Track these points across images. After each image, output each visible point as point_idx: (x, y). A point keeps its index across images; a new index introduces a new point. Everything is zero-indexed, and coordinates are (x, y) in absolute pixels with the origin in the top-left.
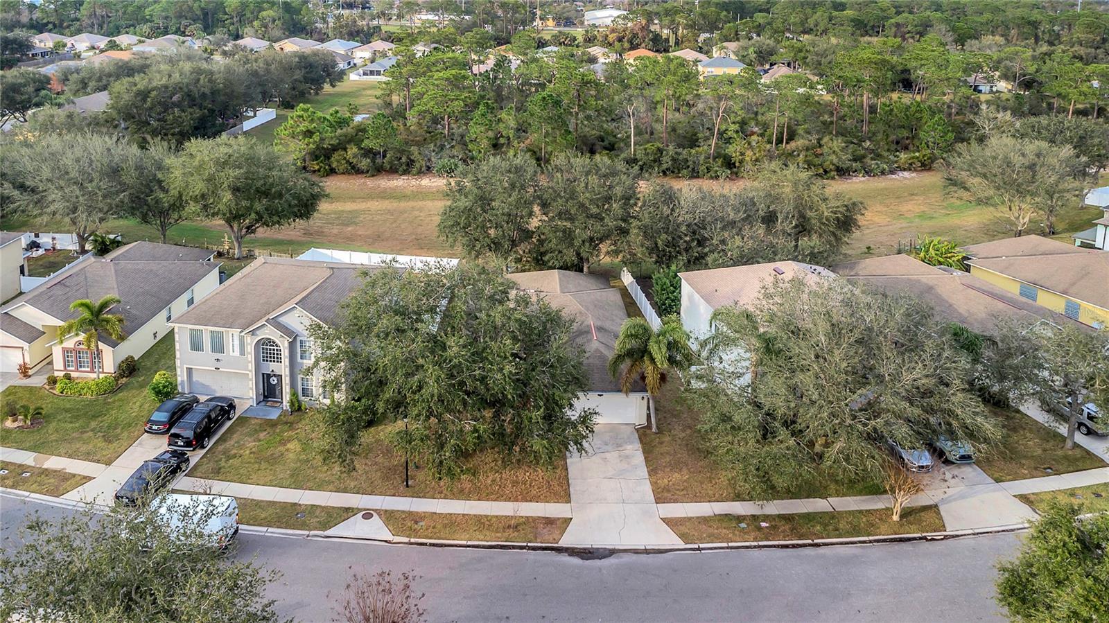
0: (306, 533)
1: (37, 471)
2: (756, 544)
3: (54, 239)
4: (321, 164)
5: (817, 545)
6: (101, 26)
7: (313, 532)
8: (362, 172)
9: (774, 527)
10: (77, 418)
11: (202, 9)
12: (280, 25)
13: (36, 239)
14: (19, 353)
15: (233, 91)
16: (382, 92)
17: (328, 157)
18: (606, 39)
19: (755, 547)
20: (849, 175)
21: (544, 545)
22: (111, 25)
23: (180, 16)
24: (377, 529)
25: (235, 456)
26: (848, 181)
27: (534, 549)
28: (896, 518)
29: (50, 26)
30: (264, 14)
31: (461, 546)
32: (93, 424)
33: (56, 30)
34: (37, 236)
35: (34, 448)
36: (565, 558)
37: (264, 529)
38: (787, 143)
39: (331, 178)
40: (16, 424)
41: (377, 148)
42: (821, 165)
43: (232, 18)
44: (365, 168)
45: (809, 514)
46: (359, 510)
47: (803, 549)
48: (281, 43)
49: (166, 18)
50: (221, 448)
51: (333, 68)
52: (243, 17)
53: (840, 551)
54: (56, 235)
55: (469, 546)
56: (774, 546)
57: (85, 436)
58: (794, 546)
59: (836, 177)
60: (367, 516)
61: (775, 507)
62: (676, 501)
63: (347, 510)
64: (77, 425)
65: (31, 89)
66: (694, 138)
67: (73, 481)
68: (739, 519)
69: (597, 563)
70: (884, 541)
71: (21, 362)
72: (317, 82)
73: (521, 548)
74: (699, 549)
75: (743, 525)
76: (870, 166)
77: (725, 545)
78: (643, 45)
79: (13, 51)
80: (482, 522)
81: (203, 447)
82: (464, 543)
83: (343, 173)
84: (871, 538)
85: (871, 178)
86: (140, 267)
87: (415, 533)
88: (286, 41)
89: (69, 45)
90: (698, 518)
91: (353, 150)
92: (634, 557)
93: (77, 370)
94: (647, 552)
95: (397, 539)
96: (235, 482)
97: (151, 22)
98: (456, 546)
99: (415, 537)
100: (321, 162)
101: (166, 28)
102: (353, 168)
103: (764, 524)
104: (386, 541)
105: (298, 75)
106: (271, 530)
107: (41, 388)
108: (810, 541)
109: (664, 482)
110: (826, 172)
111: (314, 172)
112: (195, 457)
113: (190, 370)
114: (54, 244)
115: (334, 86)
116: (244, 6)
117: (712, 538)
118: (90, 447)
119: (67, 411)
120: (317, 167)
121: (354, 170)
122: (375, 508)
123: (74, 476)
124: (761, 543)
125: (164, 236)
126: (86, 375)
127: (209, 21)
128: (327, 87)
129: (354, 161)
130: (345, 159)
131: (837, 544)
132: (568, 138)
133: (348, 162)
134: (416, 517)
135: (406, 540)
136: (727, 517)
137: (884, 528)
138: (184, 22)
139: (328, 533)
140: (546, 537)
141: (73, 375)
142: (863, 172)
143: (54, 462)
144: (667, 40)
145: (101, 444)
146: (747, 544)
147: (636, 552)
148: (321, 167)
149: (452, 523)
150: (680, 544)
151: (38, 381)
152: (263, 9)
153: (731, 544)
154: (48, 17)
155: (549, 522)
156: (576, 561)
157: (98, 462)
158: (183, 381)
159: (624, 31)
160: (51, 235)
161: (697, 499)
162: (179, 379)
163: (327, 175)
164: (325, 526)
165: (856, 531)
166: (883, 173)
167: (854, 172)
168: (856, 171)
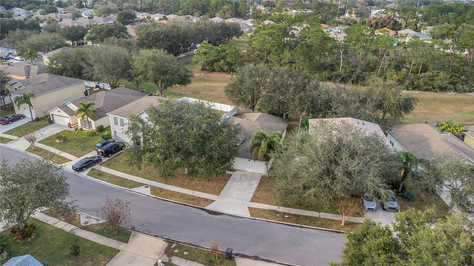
0: (125, 188)
1: (58, 156)
2: (278, 222)
3: (104, 85)
4: (210, 67)
5: (302, 227)
6: (165, 11)
7: (127, 189)
8: (225, 72)
9: (289, 218)
10: (78, 142)
11: (202, 5)
12: (231, 12)
13: (98, 85)
14: (68, 119)
15: (187, 36)
16: (249, 40)
17: (213, 64)
18: (370, 23)
19: (277, 223)
20: (446, 91)
21: (199, 207)
22: (169, 10)
23: (194, 7)
24: (147, 192)
25: (117, 161)
26: (445, 93)
27: (195, 207)
28: (342, 224)
29: (147, 10)
30: (224, 7)
31: (171, 202)
32: (81, 145)
33: (149, 12)
34: (99, 83)
35: (60, 149)
36: (204, 213)
37: (112, 185)
38: (420, 73)
39: (213, 73)
40: (59, 141)
41: (231, 62)
42: (432, 85)
43: (213, 9)
44: (226, 70)
45: (307, 216)
46: (145, 184)
47: (295, 227)
48: (228, 20)
49: (188, 8)
50: (115, 158)
51: (239, 30)
52: (217, 8)
53: (311, 231)
54: (104, 84)
55: (174, 202)
56: (285, 224)
57: (77, 148)
58: (293, 226)
59: (438, 91)
60: (147, 187)
61: (296, 211)
62: (258, 202)
63: (141, 184)
64: (77, 144)
65: (117, 31)
66: (375, 67)
67: (66, 161)
68: (278, 212)
69: (214, 216)
70: (332, 231)
71: (69, 122)
72: (230, 35)
73: (191, 206)
74: (254, 219)
75: (278, 215)
76: (459, 87)
77: (266, 220)
78: (388, 26)
79: (129, 19)
80: (182, 196)
81: (109, 157)
82: (173, 201)
83: (218, 71)
84: (327, 229)
85: (458, 94)
86: (115, 95)
87: (158, 195)
88: (230, 19)
89: (152, 18)
90: (262, 209)
91: (222, 62)
92: (229, 217)
93: (85, 128)
94: (235, 216)
95: (151, 196)
96: (112, 169)
97: (183, 9)
98: (169, 201)
100: (210, 66)
101: (188, 12)
102: (222, 69)
103: (286, 216)
104: (148, 196)
105: (219, 31)
106: (114, 185)
107: (72, 132)
108: (300, 225)
109: (258, 195)
110: (434, 88)
111: (208, 70)
112: (104, 160)
113: (115, 132)
114: (104, 87)
115: (239, 38)
116: (217, 3)
117: (262, 217)
118: (77, 151)
119: (76, 140)
120: (208, 68)
121: (222, 71)
122: (151, 185)
123: (67, 159)
124: (280, 222)
125: (138, 88)
126: (86, 129)
127: (204, 10)
128: (234, 38)
129: (222, 66)
130: (219, 65)
131: (311, 228)
132: (311, 63)
133: (220, 67)
134: (161, 190)
135: (154, 196)
136: (274, 211)
137: (335, 227)
138: (195, 10)
139: (131, 189)
140: (201, 205)
141: (83, 129)
142: (454, 90)
143: (64, 154)
144: (401, 25)
145: (80, 151)
146: (275, 221)
147: (230, 215)
148: (210, 68)
149: (173, 194)
150: (249, 216)
151: (73, 130)
152: (224, 5)
153: (268, 220)
154: (146, 6)
155: (206, 200)
156: (207, 214)
157: (76, 156)
158: (113, 135)
159: (379, 19)
160: (103, 83)
161: (267, 203)
162: (112, 134)
163: (212, 72)
164: (131, 187)
165: (322, 225)
166: (465, 91)
167: (449, 90)
168: (450, 89)
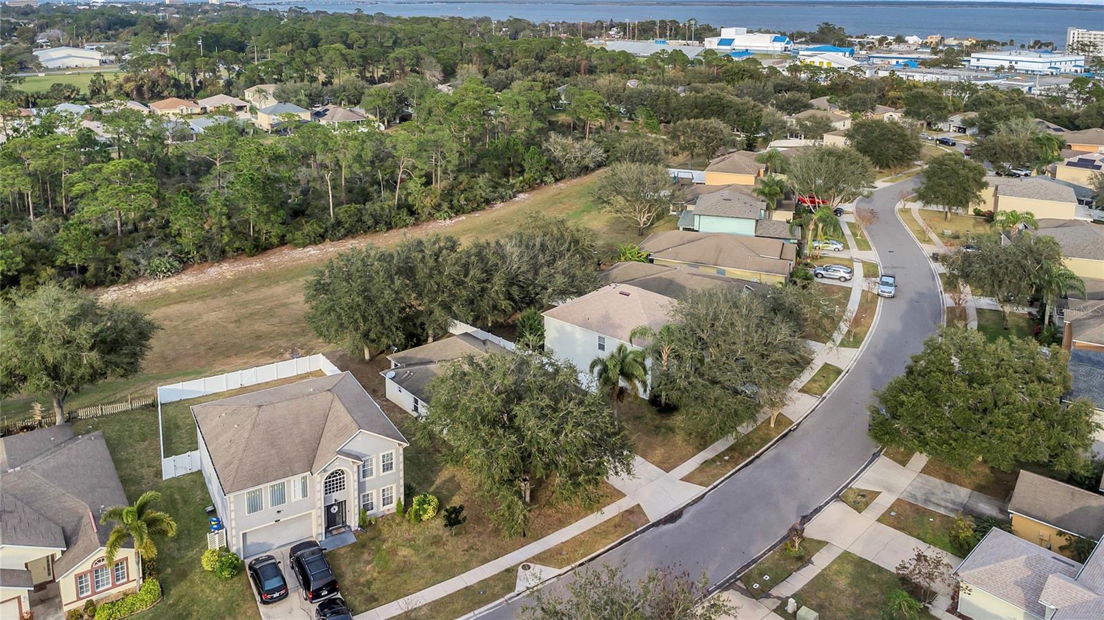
0: (503, 599)
2: (734, 470)
5: (758, 457)
7: (507, 597)
9: (732, 457)
19: (736, 472)
21: (644, 527)
24: (543, 572)
26: (493, 209)
27: (643, 531)
28: (772, 425)
31: (604, 553)
37: (472, 614)
45: (738, 442)
46: (516, 566)
47: (755, 462)
53: (769, 455)
55: (608, 550)
56: (743, 467)
58: (750, 463)
60: (526, 567)
61: (720, 446)
63: (508, 571)
68: (713, 460)
69: (681, 521)
70: (779, 440)
73: (636, 535)
74: (715, 487)
75: (718, 463)
82: (603, 550)
84: (773, 441)
85: (505, 203)
87: (568, 560)
90: (696, 470)
92: (693, 508)
93: (93, 594)
94: (695, 502)
95: (564, 570)
98: (601, 554)
99: (573, 562)
103: (726, 458)
104: (559, 575)
108: (753, 456)
109: (657, 459)
113: (245, 536)
122: (525, 559)
124: (736, 469)
131: (764, 452)
135: (570, 567)
136: (707, 462)
137: (773, 433)
139: (517, 591)
140: (640, 521)
141: (93, 599)
144: (188, 85)
146: (731, 472)
147: (691, 504)
149: (582, 542)
150: (703, 490)
153: (725, 476)
155: (629, 512)
156: (670, 526)
158: (238, 549)
161: (682, 460)
162: (234, 549)
164: (509, 588)
165: (764, 441)
